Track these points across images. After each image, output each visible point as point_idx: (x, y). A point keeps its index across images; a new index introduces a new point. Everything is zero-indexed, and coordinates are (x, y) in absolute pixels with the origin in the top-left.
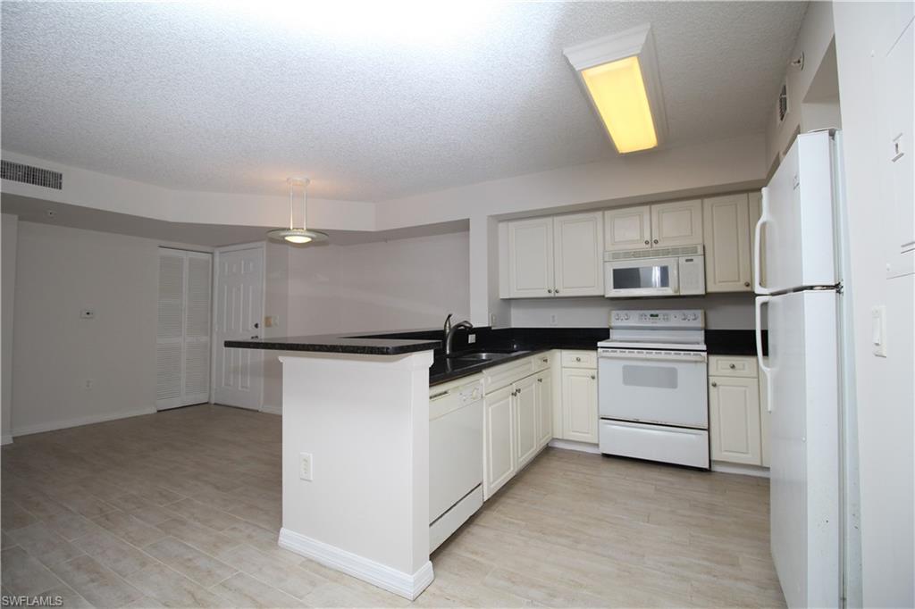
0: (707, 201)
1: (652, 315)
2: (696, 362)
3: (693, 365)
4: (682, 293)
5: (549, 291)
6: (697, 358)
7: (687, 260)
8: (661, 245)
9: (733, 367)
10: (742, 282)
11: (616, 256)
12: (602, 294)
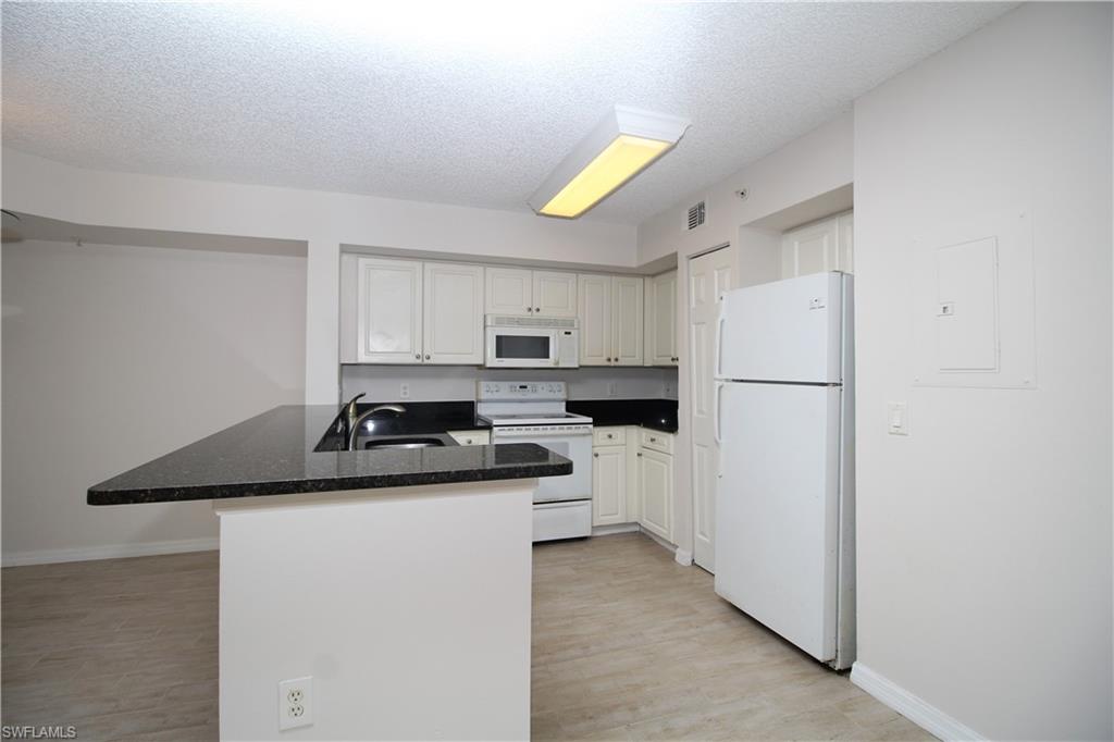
0: (582, 277)
1: (521, 387)
2: (584, 435)
3: (581, 439)
4: (561, 365)
5: (418, 357)
6: (586, 431)
7: (566, 333)
8: (543, 314)
9: (610, 436)
10: (605, 358)
11: (499, 321)
12: (481, 362)
